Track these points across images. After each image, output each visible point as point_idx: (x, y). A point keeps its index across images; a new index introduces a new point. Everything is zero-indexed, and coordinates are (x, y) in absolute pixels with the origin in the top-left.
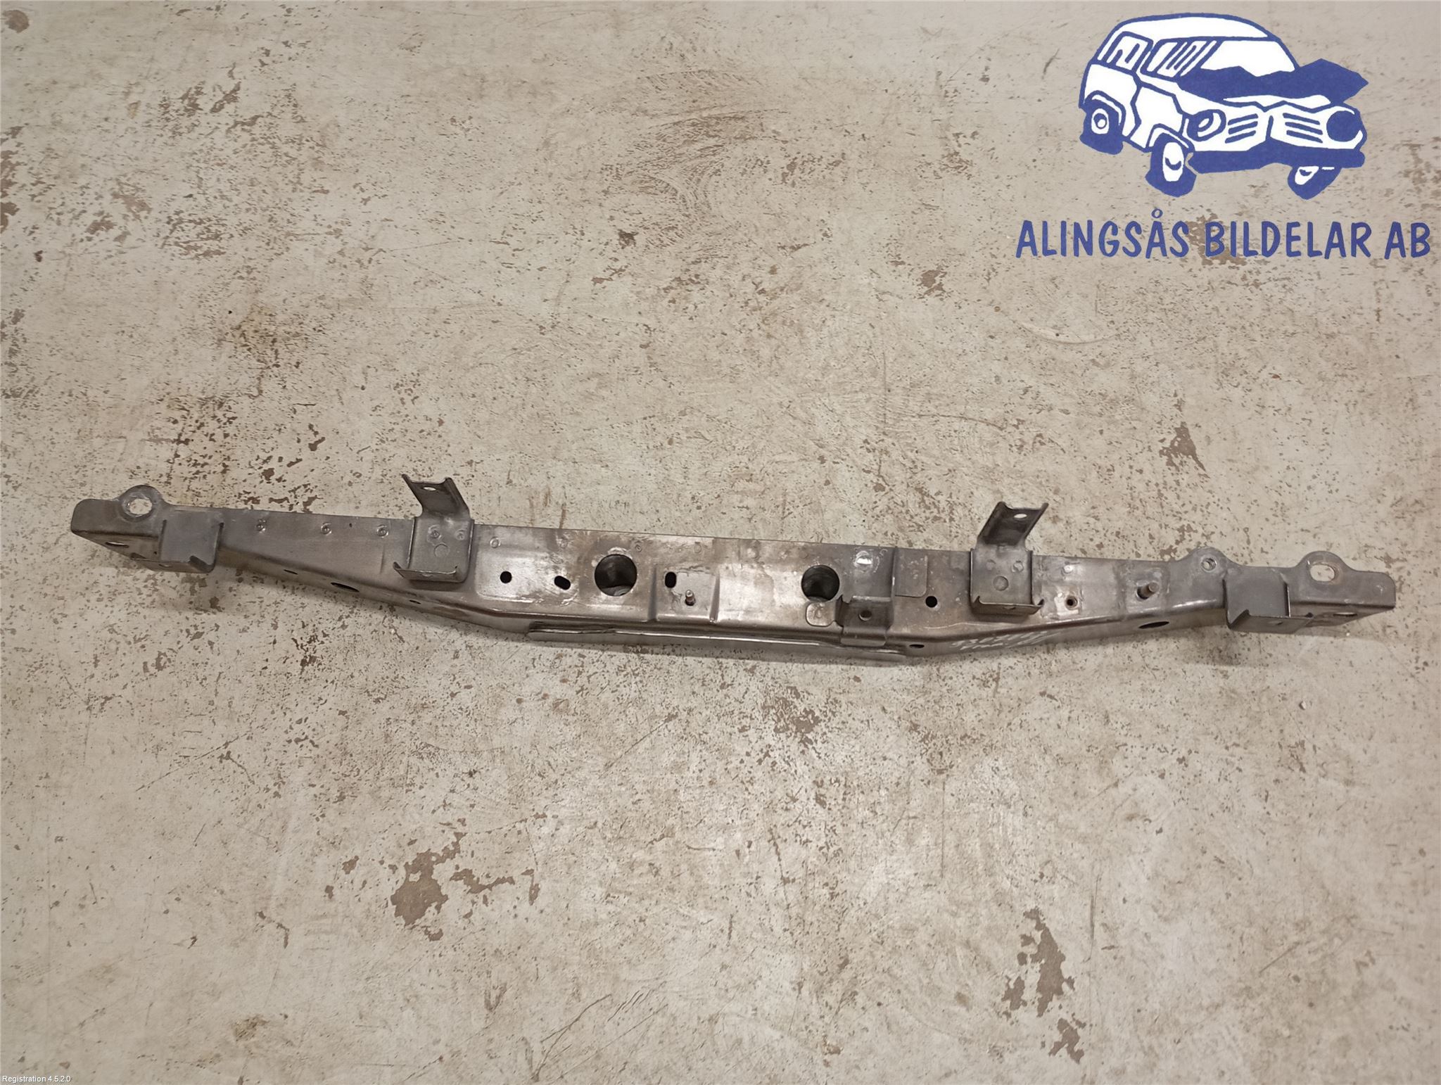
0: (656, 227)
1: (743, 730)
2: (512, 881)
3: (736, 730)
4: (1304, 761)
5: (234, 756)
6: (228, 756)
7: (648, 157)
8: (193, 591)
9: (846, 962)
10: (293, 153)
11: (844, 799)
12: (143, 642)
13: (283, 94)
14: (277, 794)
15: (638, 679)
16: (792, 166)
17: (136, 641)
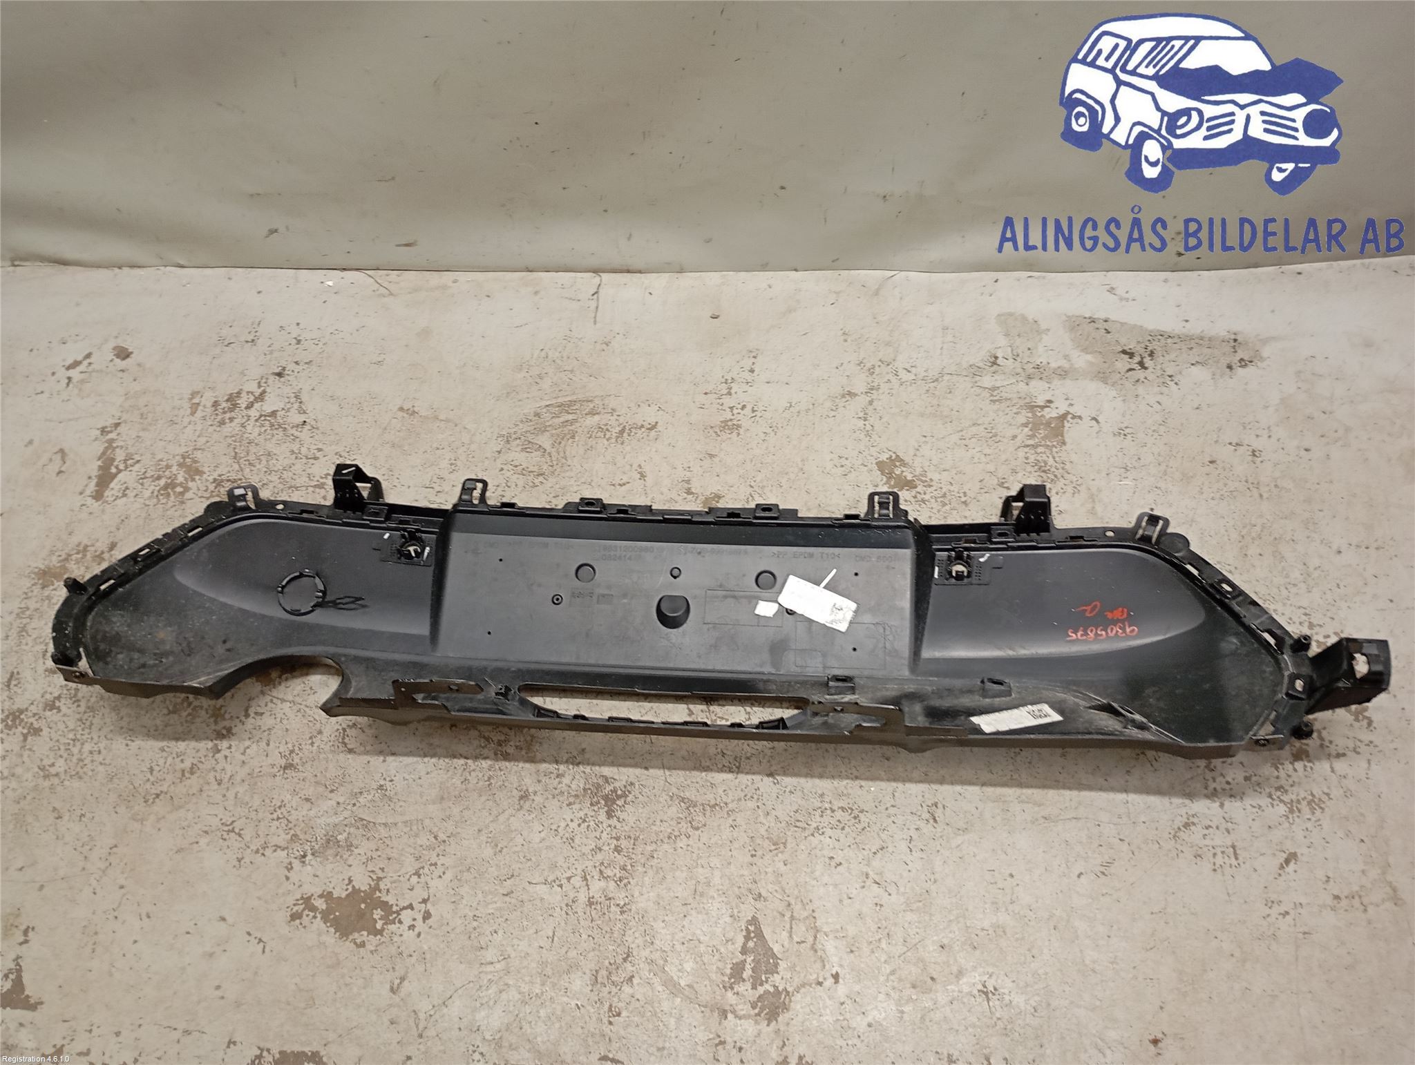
0: (531, 474)
1: (568, 805)
2: (412, 909)
3: (565, 805)
4: (936, 815)
5: (237, 831)
6: (233, 831)
7: (529, 429)
8: (216, 723)
9: (628, 956)
10: (296, 434)
11: (633, 849)
12: (182, 757)
13: (293, 395)
14: (263, 854)
15: (502, 773)
16: (622, 432)
17: (178, 757)
